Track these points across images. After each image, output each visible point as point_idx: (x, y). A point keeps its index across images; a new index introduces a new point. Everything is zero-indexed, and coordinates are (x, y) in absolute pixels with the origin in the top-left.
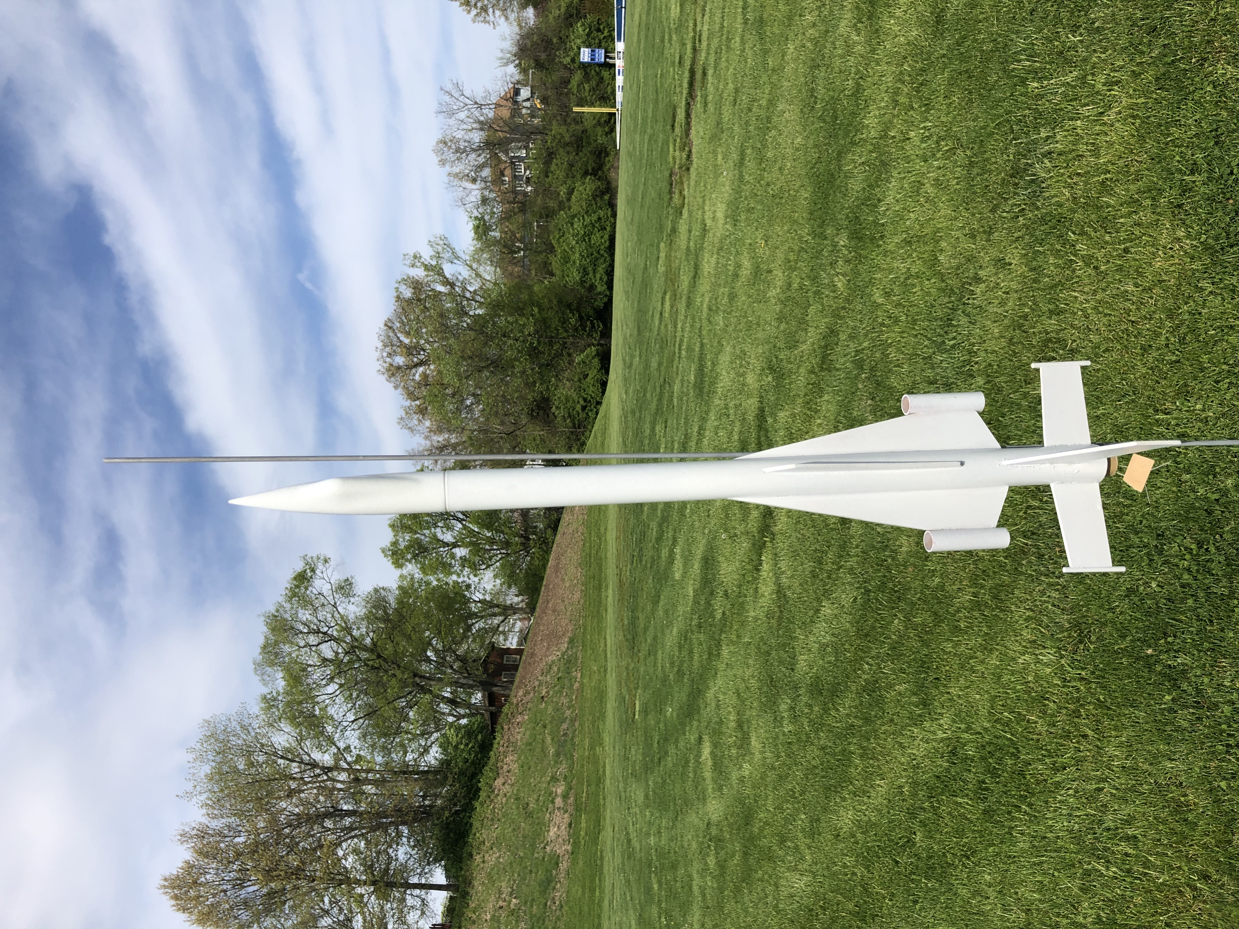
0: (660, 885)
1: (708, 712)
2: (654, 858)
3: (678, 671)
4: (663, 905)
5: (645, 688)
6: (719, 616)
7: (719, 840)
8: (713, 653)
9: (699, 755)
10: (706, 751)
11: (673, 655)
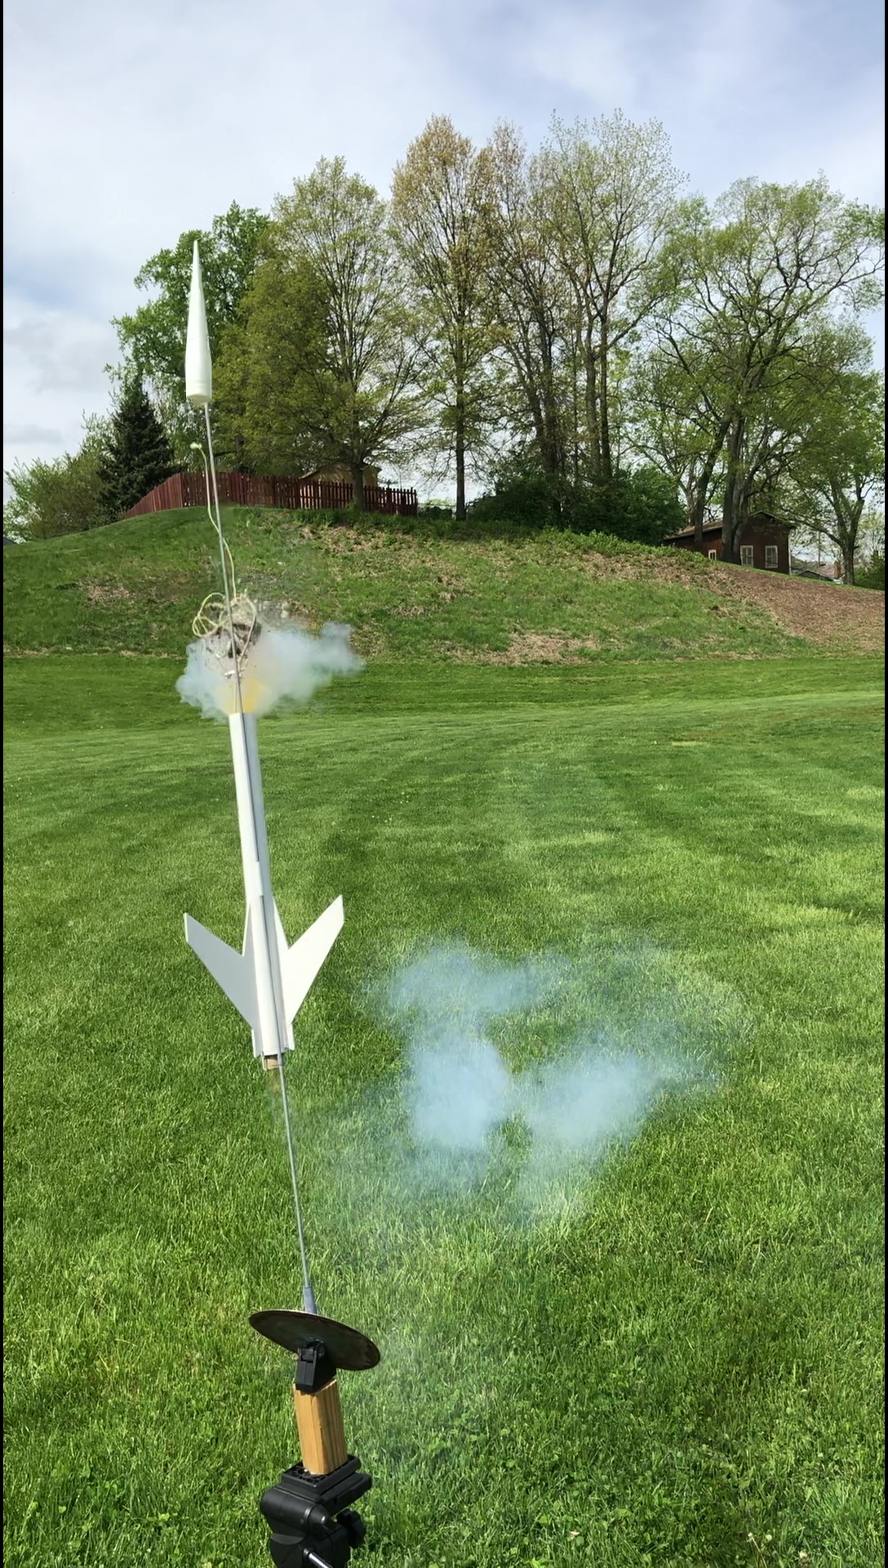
0: (449, 785)
1: (644, 839)
2: (485, 776)
3: (713, 799)
4: (425, 790)
5: (710, 754)
6: (767, 851)
7: (480, 856)
8: (720, 844)
9: (593, 828)
10: (596, 838)
11: (737, 791)
